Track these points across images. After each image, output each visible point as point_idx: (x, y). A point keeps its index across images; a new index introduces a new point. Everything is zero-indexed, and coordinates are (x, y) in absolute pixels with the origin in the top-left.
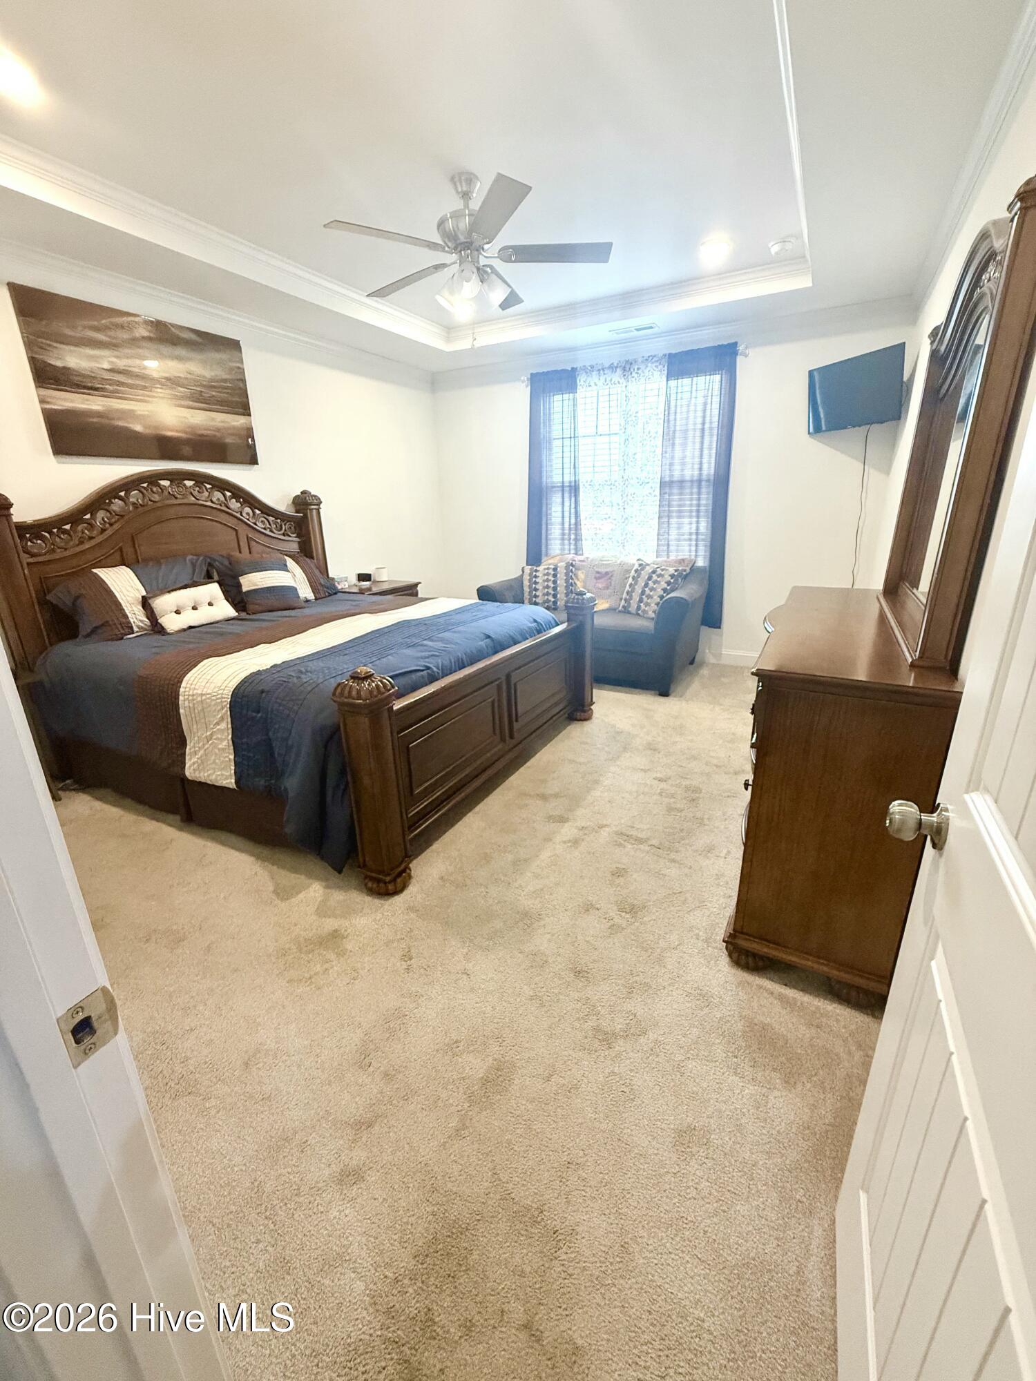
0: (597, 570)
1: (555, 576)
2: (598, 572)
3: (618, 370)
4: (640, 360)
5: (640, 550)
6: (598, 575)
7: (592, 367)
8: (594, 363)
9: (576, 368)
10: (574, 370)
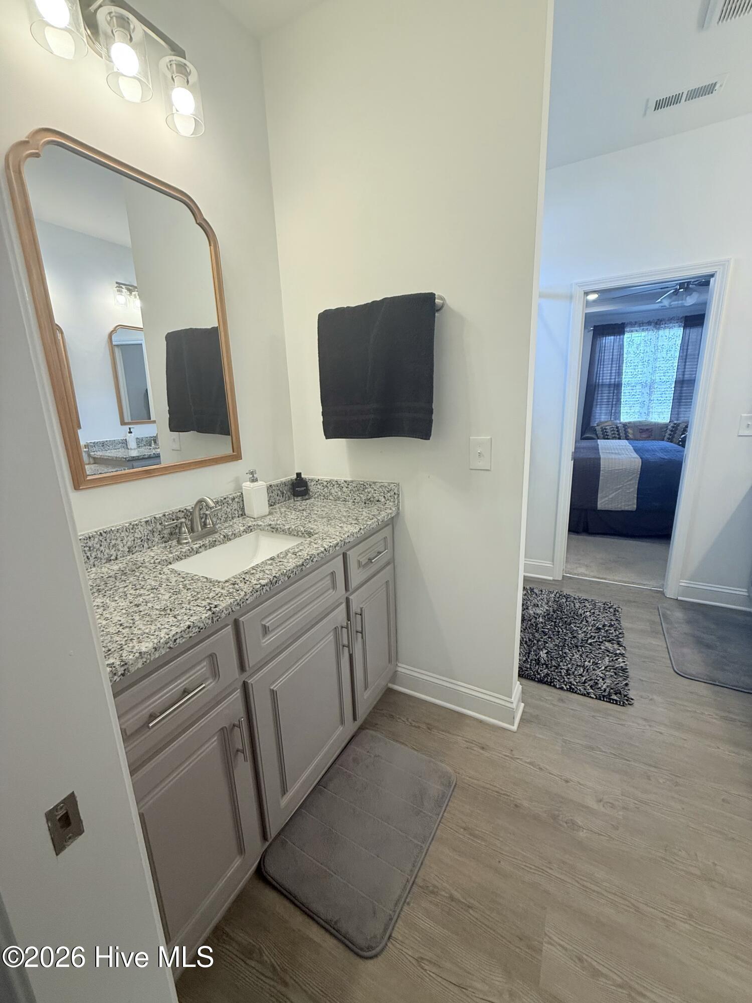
0: (640, 428)
1: (618, 431)
2: (641, 429)
3: (652, 324)
4: (667, 319)
5: (659, 418)
6: (641, 431)
7: (636, 322)
8: (637, 320)
9: (625, 323)
10: (623, 324)
